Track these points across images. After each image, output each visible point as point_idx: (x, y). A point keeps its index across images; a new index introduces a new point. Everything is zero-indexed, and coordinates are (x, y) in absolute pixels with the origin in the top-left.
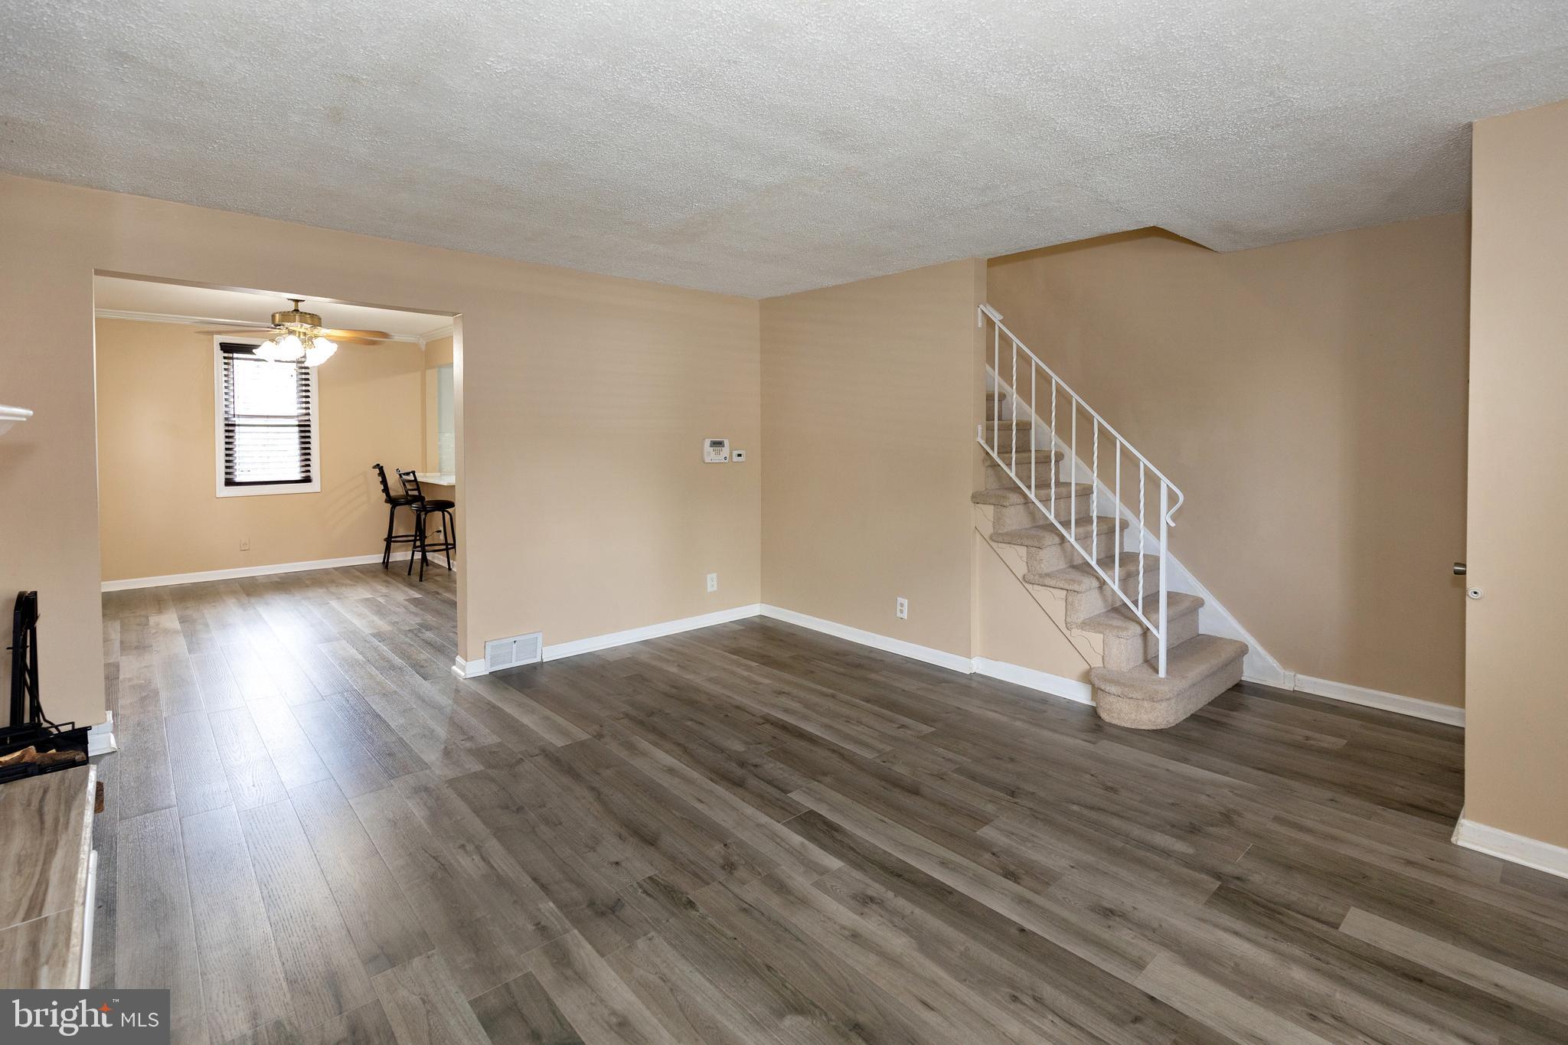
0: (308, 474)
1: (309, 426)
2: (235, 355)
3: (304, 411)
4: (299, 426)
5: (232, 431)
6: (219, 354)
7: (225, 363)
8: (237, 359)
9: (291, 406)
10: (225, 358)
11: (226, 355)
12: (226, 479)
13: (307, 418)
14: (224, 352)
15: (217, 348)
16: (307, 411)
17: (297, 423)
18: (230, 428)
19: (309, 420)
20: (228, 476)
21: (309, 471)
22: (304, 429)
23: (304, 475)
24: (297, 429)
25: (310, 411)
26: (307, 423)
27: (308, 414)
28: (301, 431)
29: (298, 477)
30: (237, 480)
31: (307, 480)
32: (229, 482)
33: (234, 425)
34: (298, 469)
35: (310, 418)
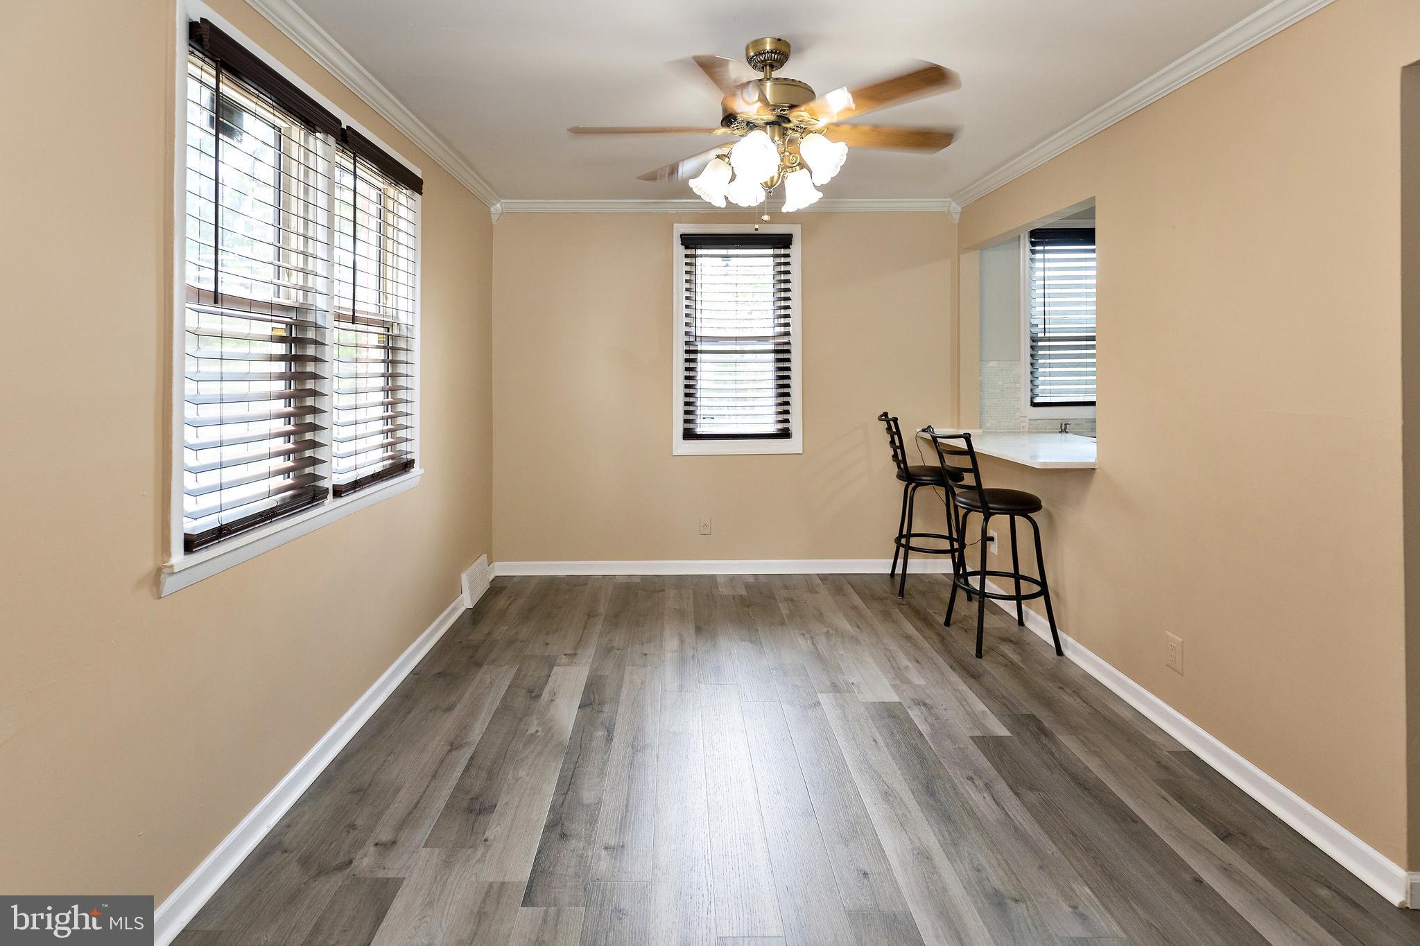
0: (786, 425)
1: (788, 351)
2: (699, 252)
3: (782, 329)
4: (776, 352)
5: (694, 361)
6: (679, 251)
7: (687, 264)
8: (701, 256)
9: (765, 324)
10: (687, 256)
11: (689, 252)
12: (685, 429)
13: (785, 340)
14: (687, 248)
15: (677, 241)
16: (787, 329)
17: (772, 347)
18: (692, 356)
19: (788, 343)
20: (688, 426)
21: (787, 421)
22: (782, 355)
23: (780, 426)
24: (771, 356)
25: (790, 329)
26: (786, 347)
27: (787, 334)
28: (778, 360)
29: (772, 429)
30: (699, 431)
31: (785, 434)
32: (689, 434)
33: (695, 352)
34: (773, 418)
35: (791, 338)
